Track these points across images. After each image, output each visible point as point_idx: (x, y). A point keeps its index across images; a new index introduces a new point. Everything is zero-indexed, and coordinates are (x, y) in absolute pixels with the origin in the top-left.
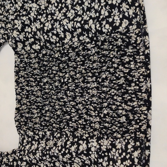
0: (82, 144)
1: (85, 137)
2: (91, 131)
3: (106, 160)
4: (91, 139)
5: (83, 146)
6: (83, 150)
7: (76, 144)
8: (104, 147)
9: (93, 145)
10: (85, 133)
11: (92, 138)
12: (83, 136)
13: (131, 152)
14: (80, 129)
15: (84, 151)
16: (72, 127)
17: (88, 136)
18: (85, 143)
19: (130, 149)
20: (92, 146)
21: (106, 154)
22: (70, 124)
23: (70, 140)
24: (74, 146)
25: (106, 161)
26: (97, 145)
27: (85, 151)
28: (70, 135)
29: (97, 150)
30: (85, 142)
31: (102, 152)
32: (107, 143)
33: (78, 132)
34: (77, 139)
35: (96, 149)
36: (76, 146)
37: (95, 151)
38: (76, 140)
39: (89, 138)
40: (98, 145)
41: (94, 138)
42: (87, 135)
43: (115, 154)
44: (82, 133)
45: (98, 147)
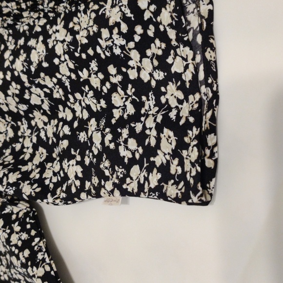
0: (35, 47)
1: (39, 26)
2: (50, 8)
3: (96, 69)
4: (51, 27)
5: (38, 50)
6: (40, 60)
7: (22, 51)
8: (81, 33)
9: (57, 39)
10: (39, 18)
11: (53, 22)
12: (34, 25)
13: (152, 16)
14: (25, 14)
15: (42, 61)
16: (8, 15)
17: (45, 21)
18: (42, 41)
19: (147, 10)
20: (55, 43)
21: (91, 52)
22: (4, 9)
23: (9, 48)
24: (20, 57)
25: (96, 73)
26: (66, 36)
27: (45, 61)
28: (9, 35)
29: (69, 48)
30: (41, 38)
31: (79, 48)
32: (87, 23)
33: (22, 23)
34: (23, 39)
35: (65, 47)
36: (23, 57)
37: (64, 53)
38: (21, 42)
39: (48, 27)
40: (69, 33)
41: (59, 20)
42: (43, 21)
43: (113, 42)
44: (32, 20)
45: (69, 38)
